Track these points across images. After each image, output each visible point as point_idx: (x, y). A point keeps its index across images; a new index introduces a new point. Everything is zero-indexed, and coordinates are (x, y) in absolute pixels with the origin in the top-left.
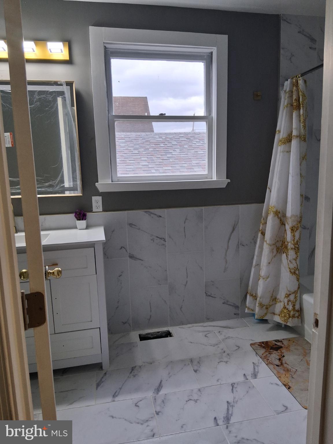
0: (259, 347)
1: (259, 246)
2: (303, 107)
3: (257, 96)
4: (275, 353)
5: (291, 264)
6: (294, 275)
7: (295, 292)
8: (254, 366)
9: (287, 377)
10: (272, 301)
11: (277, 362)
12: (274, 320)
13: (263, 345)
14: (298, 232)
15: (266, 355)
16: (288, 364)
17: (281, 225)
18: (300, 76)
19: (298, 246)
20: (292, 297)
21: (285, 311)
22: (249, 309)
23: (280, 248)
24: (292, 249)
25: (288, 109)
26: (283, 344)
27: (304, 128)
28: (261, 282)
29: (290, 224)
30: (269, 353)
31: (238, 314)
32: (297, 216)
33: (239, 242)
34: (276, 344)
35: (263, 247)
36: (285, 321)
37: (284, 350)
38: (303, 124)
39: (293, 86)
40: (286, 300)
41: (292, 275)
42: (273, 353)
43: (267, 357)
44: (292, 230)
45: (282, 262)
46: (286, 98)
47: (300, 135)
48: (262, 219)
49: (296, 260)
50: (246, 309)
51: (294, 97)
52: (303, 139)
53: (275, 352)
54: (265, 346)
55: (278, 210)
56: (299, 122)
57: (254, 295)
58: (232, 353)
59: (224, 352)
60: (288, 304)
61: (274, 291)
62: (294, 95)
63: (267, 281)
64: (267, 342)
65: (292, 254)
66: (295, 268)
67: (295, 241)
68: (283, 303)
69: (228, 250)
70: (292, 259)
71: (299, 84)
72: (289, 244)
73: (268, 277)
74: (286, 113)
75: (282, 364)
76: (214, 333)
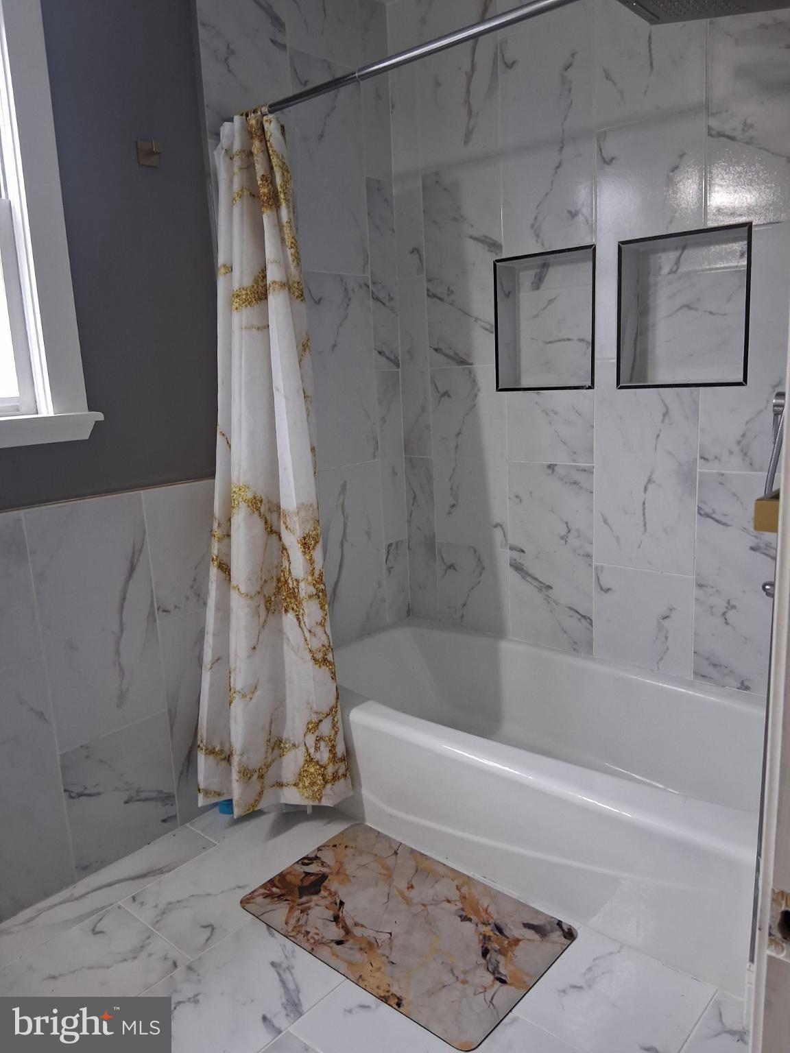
0: (268, 900)
1: (216, 606)
2: (287, 200)
3: (151, 153)
4: (317, 905)
5: (313, 638)
6: (324, 667)
7: (332, 711)
8: (279, 975)
9: (380, 968)
10: (270, 751)
11: (335, 932)
12: (283, 801)
13: (275, 890)
14: (319, 547)
15: (295, 919)
16: (362, 926)
17: (269, 534)
18: (265, 110)
19: (323, 588)
20: (326, 728)
21: (312, 770)
22: (207, 793)
23: (273, 598)
24: (310, 597)
25: (245, 201)
26: (323, 864)
27: (295, 263)
28: (238, 709)
29: (298, 531)
30: (302, 912)
31: (173, 816)
32: (311, 505)
33: (152, 605)
34: (307, 874)
35: (229, 604)
36: (314, 797)
37: (333, 884)
38: (293, 250)
39: (252, 138)
40: (311, 739)
41: (320, 667)
42: (312, 904)
43: (301, 926)
44: (306, 545)
45: (285, 637)
46: (236, 170)
47: (288, 280)
48: (215, 525)
49: (324, 626)
50: (201, 796)
51: (260, 170)
52: (297, 294)
53: (315, 898)
54: (283, 892)
55: (260, 494)
56: (282, 243)
57: (217, 749)
58: (200, 959)
59: (175, 965)
60: (317, 749)
61: (272, 722)
62: (256, 165)
63: (254, 700)
64: (282, 876)
65: (311, 610)
66: (323, 646)
67: (316, 575)
68: (303, 749)
69: (122, 635)
70: (314, 624)
71: (269, 134)
72: (302, 585)
73: (256, 688)
74: (242, 215)
75: (348, 932)
76: (119, 907)
